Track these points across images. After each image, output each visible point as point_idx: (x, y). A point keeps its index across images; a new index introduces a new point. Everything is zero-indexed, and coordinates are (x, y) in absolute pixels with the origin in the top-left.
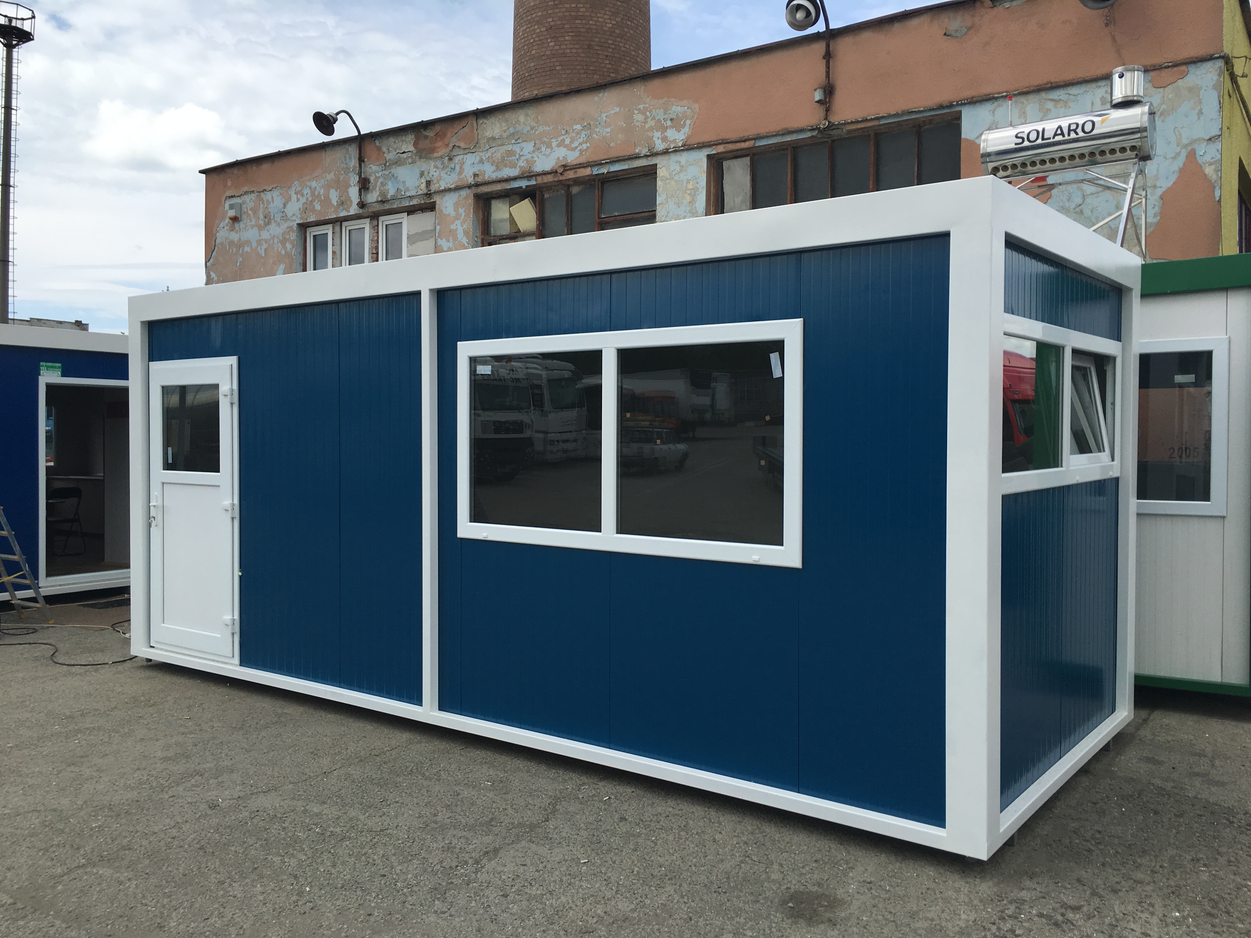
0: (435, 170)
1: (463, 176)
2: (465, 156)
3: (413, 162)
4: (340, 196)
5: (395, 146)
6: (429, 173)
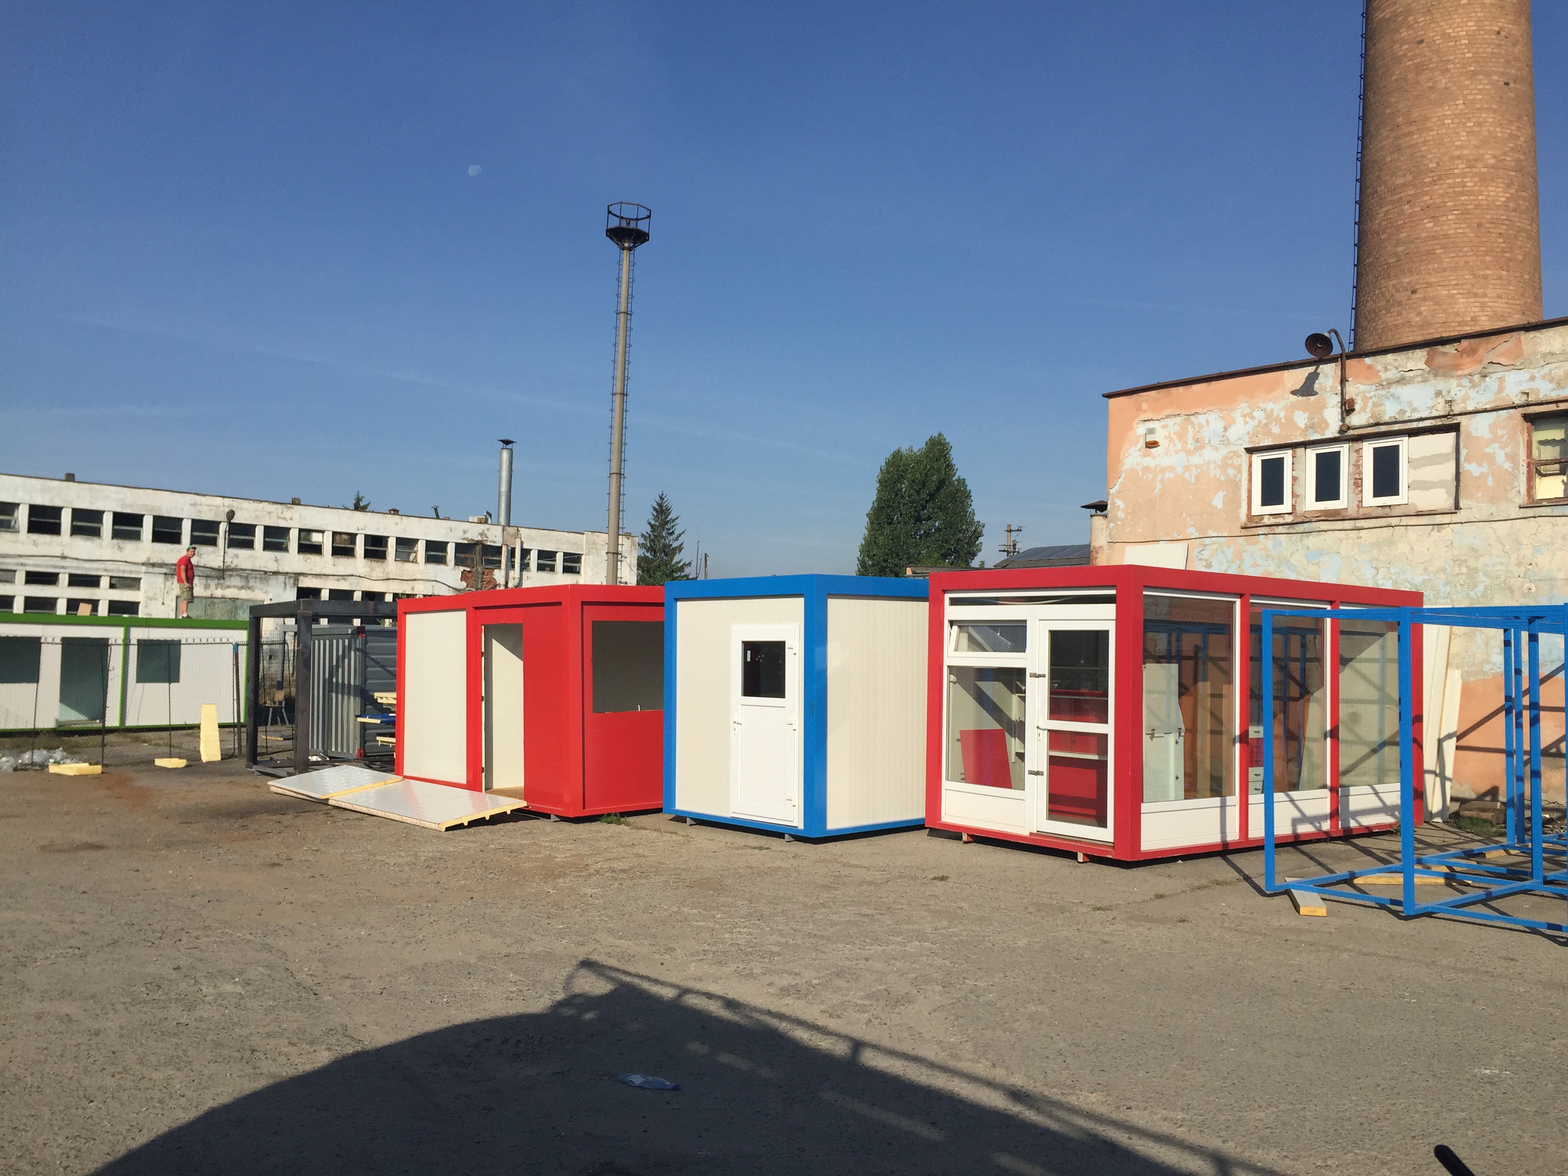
0: (1458, 389)
1: (1504, 394)
2: (1507, 374)
3: (1425, 381)
4: (1310, 419)
5: (1396, 364)
6: (1449, 392)
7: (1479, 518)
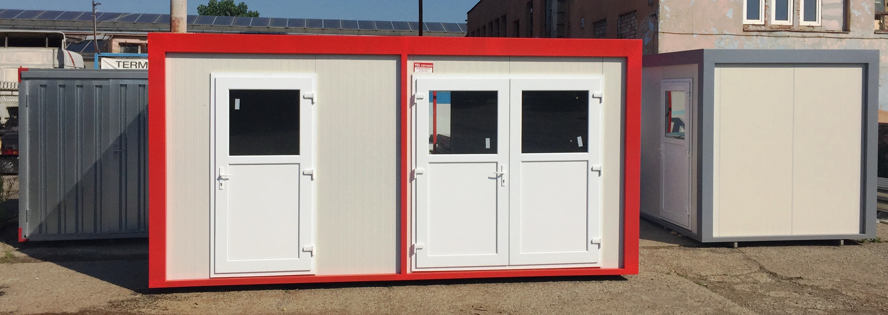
7: (857, 36)
